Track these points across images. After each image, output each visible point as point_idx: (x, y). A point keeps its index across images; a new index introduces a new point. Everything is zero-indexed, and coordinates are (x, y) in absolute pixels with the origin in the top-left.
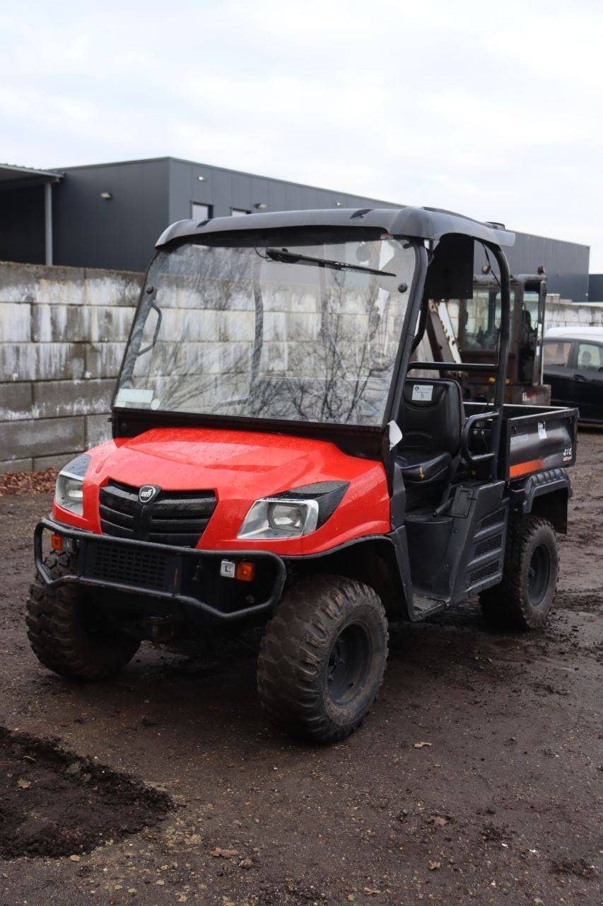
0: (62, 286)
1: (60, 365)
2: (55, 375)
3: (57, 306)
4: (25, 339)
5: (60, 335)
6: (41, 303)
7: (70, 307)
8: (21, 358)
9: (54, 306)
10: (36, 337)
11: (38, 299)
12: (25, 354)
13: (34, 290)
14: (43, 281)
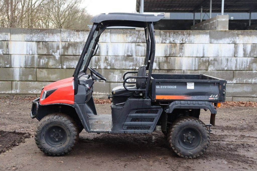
0: (249, 37)
1: (247, 65)
2: (244, 68)
3: (247, 44)
4: (231, 56)
5: (247, 54)
6: (238, 44)
7: (253, 45)
8: (229, 62)
9: (245, 45)
10: (236, 56)
11: (238, 42)
12: (231, 61)
13: (236, 39)
14: (240, 36)
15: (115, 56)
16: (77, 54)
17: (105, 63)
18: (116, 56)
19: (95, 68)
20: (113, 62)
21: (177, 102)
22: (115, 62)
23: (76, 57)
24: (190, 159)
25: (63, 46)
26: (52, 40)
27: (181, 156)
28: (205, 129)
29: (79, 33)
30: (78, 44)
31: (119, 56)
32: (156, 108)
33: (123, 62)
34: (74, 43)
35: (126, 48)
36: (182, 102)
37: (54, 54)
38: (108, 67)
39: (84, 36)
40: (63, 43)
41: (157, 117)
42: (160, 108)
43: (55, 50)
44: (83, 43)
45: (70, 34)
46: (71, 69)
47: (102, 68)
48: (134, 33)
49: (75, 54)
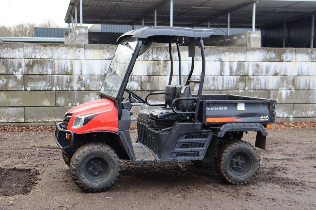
0: (235, 54)
1: (233, 85)
2: (231, 87)
3: (232, 62)
4: (217, 74)
5: (233, 73)
6: (224, 61)
7: (239, 62)
8: (215, 81)
9: (231, 62)
10: (222, 74)
11: (224, 60)
12: (217, 80)
13: (222, 56)
14: (226, 53)
15: (90, 76)
16: (44, 74)
17: (78, 84)
18: (92, 75)
19: (66, 90)
20: (88, 83)
21: (228, 124)
22: (90, 82)
23: (43, 77)
24: (242, 185)
25: (26, 64)
26: (11, 56)
27: (232, 183)
28: (256, 152)
29: (47, 48)
30: (46, 61)
31: (95, 75)
32: (206, 132)
33: (100, 82)
34: (40, 59)
35: (104, 66)
36: (234, 124)
37: (15, 73)
38: (82, 88)
39: (52, 51)
40: (26, 59)
41: (207, 142)
42: (211, 131)
43: (16, 68)
44: (51, 60)
45: (35, 49)
46: (36, 92)
47: (74, 90)
48: (112, 49)
49: (41, 73)
